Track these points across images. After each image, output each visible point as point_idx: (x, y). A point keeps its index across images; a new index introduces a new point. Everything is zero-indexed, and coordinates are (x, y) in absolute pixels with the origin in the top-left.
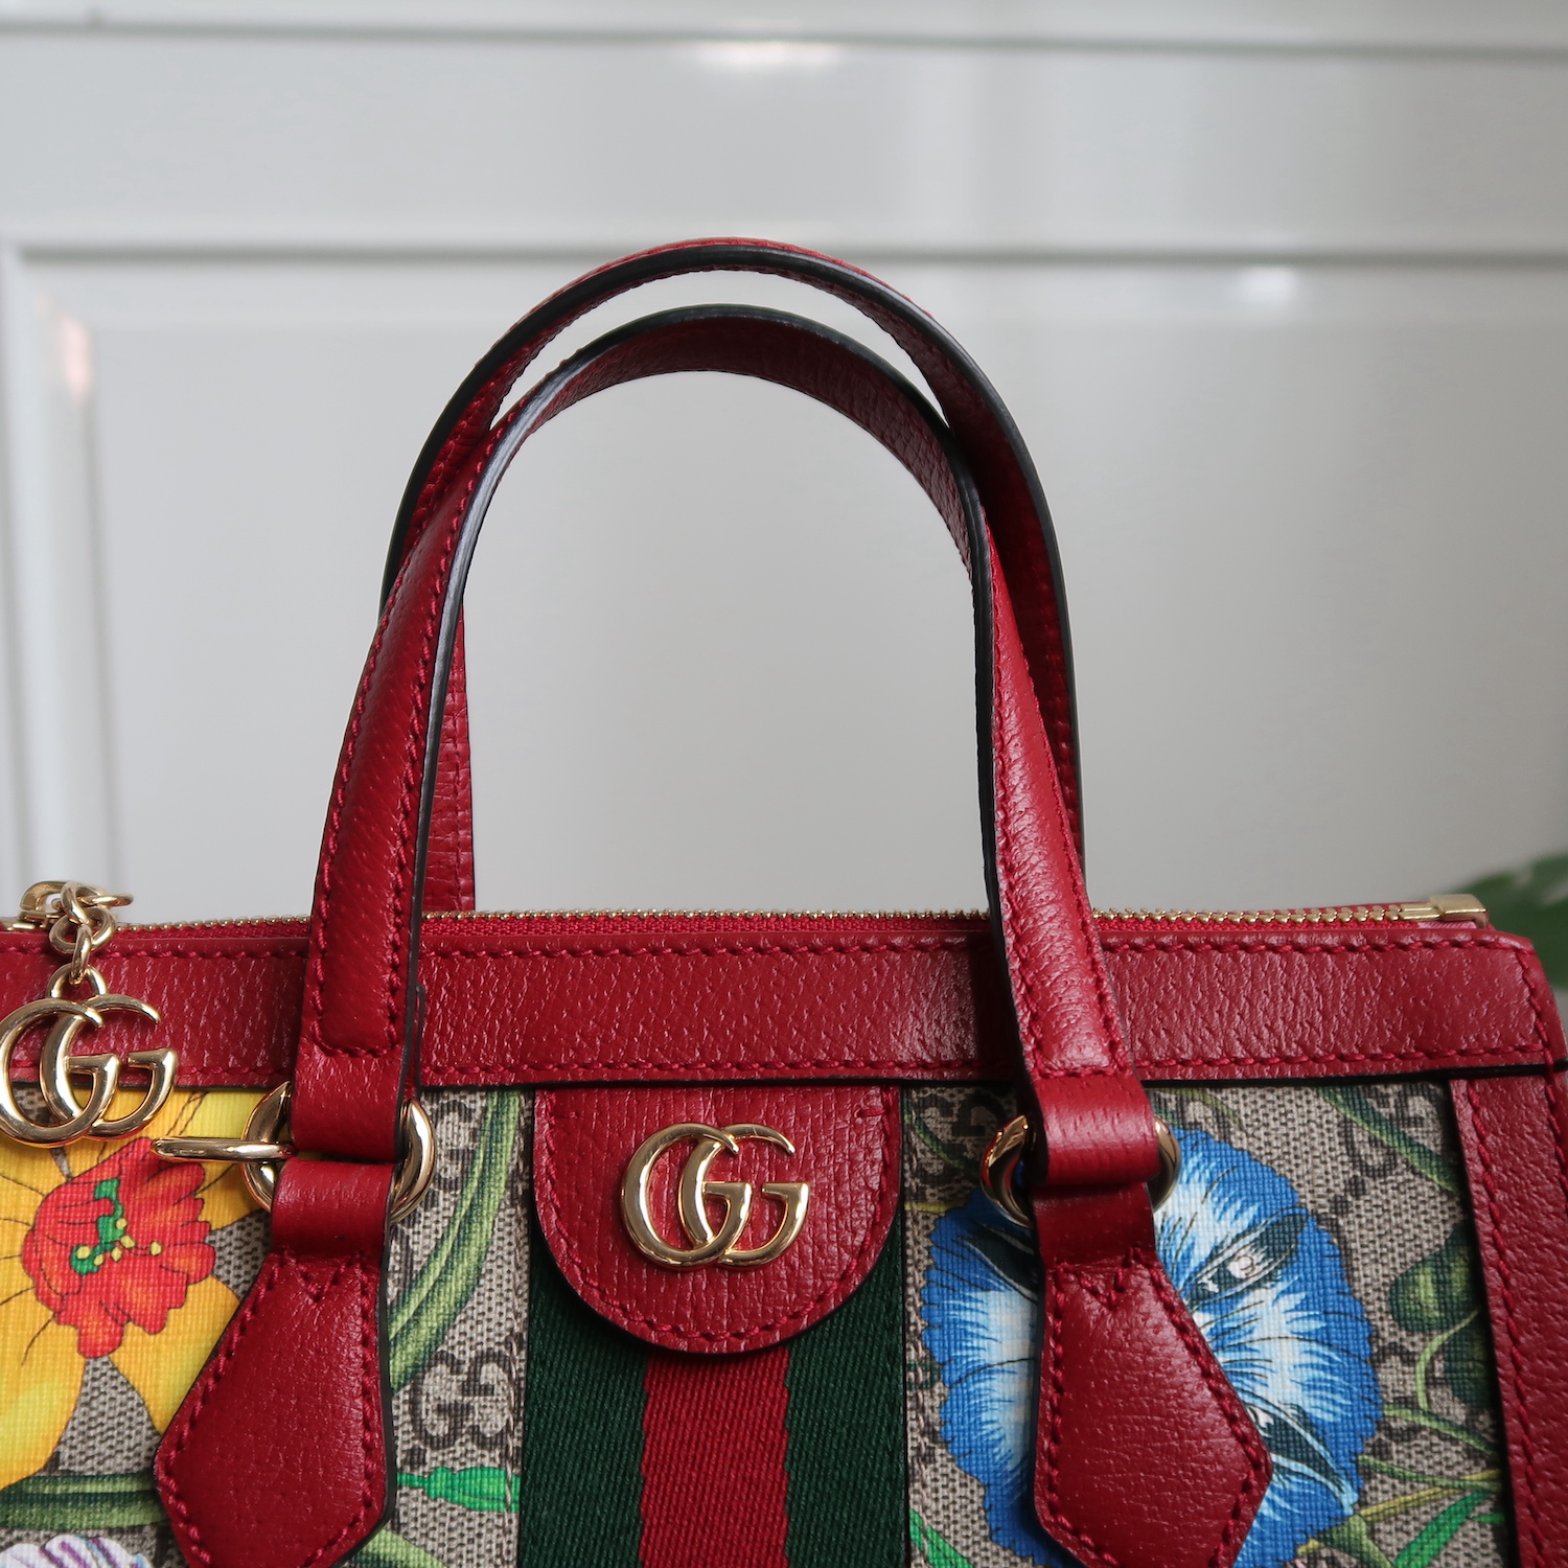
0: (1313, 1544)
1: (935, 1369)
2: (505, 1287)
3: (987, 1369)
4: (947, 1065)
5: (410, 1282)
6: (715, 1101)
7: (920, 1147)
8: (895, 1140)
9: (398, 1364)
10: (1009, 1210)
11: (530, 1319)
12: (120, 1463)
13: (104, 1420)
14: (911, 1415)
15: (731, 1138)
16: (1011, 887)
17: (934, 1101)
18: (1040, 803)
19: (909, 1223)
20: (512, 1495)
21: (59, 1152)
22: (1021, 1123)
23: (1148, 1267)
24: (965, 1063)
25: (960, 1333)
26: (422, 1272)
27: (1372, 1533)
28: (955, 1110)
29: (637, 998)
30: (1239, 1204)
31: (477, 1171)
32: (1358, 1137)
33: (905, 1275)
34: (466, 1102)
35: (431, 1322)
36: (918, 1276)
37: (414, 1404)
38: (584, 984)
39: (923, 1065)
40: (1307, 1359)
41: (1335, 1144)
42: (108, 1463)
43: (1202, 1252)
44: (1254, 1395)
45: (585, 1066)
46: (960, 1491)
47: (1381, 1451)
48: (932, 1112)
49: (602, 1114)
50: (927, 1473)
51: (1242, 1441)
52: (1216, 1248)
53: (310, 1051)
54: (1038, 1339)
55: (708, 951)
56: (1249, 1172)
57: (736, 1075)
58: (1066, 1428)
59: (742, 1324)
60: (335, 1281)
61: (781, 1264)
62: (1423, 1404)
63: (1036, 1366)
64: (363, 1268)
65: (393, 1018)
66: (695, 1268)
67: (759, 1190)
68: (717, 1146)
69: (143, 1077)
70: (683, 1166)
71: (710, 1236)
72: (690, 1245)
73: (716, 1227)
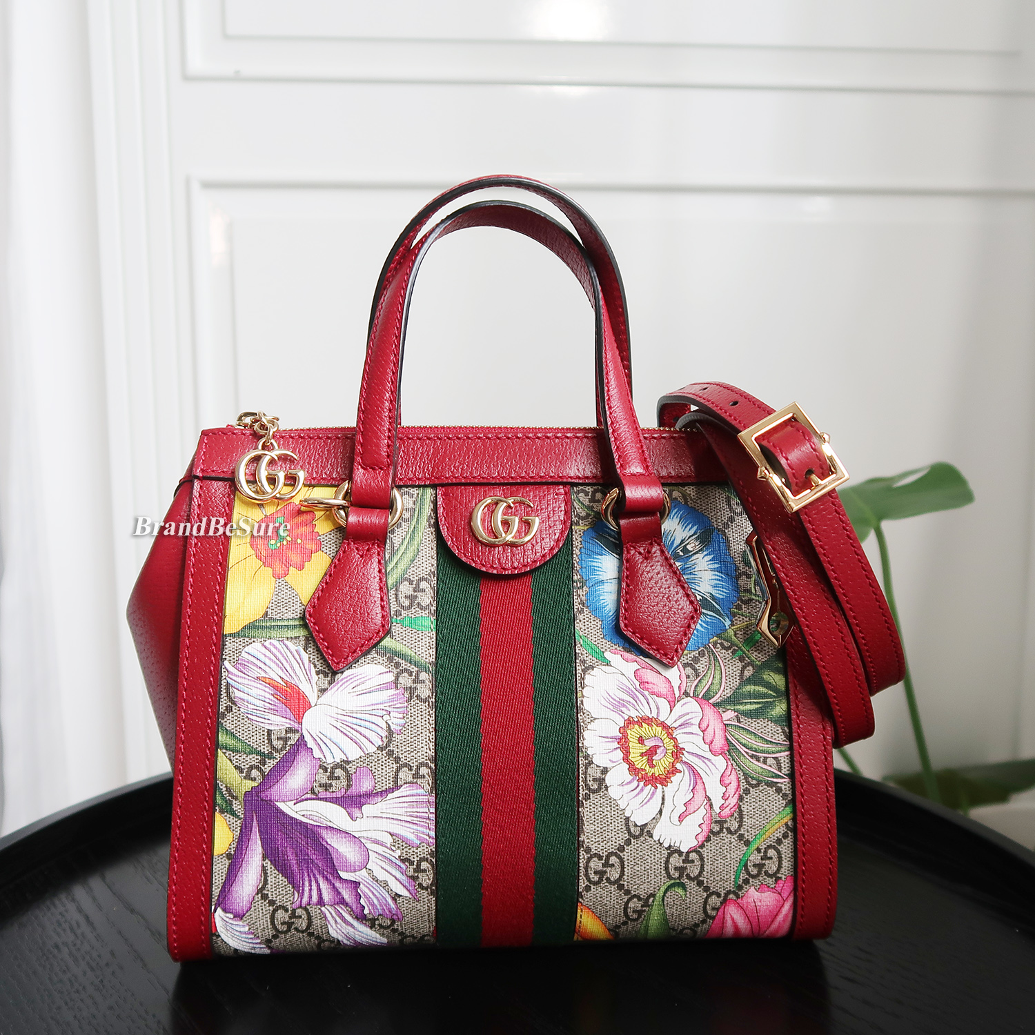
0: (715, 638)
1: (583, 583)
2: (428, 555)
3: (602, 582)
4: (587, 478)
5: (393, 554)
6: (503, 490)
7: (577, 507)
8: (568, 502)
9: (390, 582)
10: (612, 525)
11: (437, 566)
12: (290, 615)
13: (283, 600)
14: (575, 597)
15: (510, 502)
16: (611, 413)
17: (583, 491)
18: (619, 386)
19: (574, 533)
20: (433, 626)
21: (260, 505)
22: (616, 491)
23: (659, 545)
24: (594, 477)
25: (592, 570)
26: (397, 550)
27: (735, 635)
28: (590, 494)
29: (474, 454)
30: (690, 525)
31: (416, 515)
32: (732, 502)
33: (572, 551)
34: (411, 491)
35: (401, 567)
36: (577, 551)
37: (396, 595)
38: (454, 449)
39: (579, 478)
40: (714, 577)
41: (724, 505)
42: (286, 615)
43: (677, 542)
44: (695, 589)
45: (456, 478)
46: (593, 623)
47: (739, 607)
48: (581, 494)
49: (462, 494)
50: (581, 617)
51: (691, 602)
52: (682, 541)
53: (358, 469)
54: (620, 571)
55: (499, 438)
56: (694, 515)
57: (511, 481)
58: (631, 598)
59: (516, 564)
60: (368, 550)
61: (529, 544)
62: (753, 592)
63: (620, 580)
64: (378, 546)
65: (388, 456)
66: (498, 546)
67: (521, 519)
68: (505, 504)
69: (292, 480)
70: (493, 512)
71: (504, 535)
72: (497, 538)
73: (506, 532)
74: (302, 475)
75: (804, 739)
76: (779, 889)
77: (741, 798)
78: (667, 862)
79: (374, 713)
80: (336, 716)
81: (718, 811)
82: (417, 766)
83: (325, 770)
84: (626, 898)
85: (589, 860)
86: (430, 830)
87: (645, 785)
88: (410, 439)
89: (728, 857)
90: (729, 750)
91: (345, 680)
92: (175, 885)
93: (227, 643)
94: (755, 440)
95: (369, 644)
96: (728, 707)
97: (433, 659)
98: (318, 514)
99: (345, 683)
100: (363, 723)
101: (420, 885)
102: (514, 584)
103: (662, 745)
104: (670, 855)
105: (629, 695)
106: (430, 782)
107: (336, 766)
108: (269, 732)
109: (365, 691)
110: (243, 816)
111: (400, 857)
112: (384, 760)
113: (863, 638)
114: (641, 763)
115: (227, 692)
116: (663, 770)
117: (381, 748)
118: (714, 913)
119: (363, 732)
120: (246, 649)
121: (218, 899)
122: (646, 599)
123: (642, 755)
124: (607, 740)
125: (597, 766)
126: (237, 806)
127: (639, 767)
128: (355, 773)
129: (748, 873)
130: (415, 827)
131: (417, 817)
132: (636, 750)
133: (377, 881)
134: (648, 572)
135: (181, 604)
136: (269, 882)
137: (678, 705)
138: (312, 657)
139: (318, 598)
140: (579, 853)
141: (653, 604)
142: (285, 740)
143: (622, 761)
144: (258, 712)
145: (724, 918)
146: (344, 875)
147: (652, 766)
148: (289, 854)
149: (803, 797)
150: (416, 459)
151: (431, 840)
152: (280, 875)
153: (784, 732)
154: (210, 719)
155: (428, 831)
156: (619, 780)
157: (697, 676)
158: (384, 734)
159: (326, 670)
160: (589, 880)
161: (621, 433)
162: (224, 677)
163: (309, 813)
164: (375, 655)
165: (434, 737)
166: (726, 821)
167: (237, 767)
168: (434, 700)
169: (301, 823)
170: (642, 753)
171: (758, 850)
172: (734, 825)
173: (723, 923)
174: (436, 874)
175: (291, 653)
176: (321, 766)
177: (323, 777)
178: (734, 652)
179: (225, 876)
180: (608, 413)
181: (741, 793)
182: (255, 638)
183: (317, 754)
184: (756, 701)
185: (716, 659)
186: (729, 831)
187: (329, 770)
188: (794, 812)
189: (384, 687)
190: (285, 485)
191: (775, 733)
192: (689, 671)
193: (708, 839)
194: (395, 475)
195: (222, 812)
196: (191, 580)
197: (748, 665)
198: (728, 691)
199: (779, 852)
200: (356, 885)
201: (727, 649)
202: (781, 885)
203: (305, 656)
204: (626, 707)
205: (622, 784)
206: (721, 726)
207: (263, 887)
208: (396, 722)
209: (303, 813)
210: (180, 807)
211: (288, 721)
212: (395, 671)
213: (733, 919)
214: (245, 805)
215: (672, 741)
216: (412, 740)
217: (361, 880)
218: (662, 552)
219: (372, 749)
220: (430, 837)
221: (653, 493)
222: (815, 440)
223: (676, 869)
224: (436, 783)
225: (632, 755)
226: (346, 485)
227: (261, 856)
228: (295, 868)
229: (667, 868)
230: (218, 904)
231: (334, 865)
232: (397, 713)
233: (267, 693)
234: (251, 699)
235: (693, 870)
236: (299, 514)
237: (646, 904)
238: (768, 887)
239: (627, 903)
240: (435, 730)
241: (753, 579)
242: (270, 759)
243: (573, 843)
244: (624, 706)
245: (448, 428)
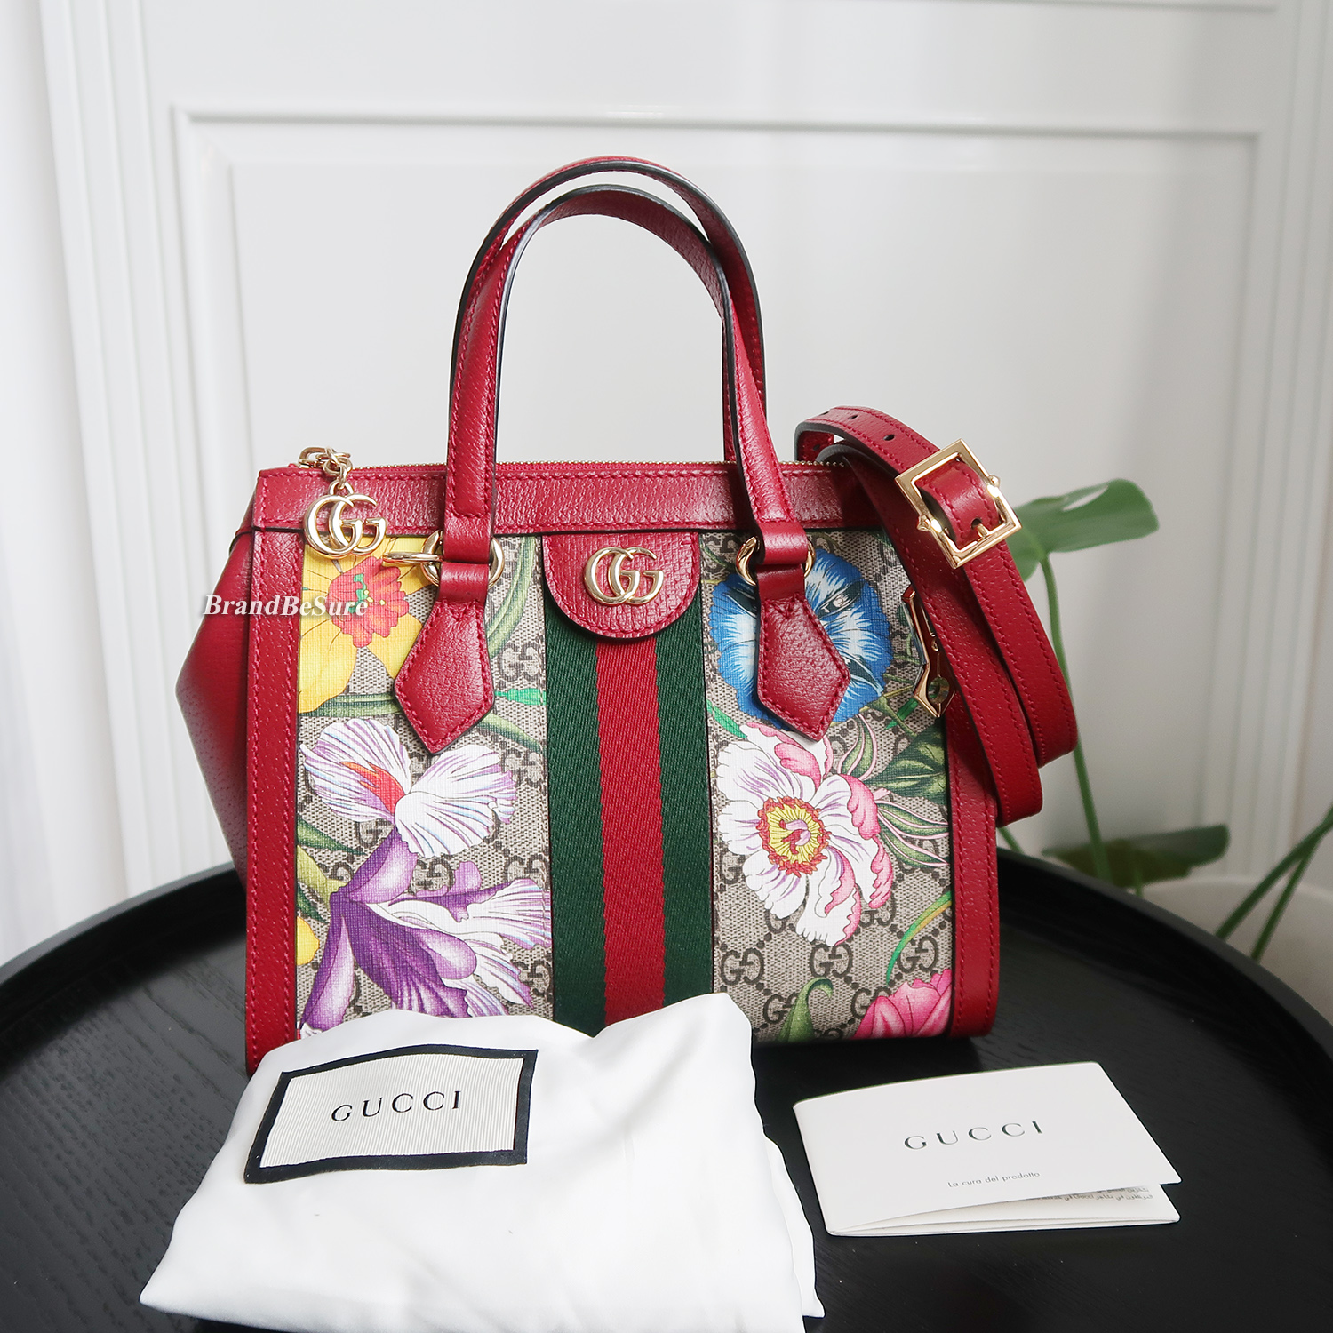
0: (866, 708)
1: (715, 646)
2: (534, 617)
3: (737, 645)
4: (718, 523)
5: (493, 617)
6: (620, 539)
7: (706, 557)
8: (697, 554)
9: (492, 648)
11: (546, 629)
12: (375, 690)
13: (367, 672)
14: (706, 663)
15: (629, 553)
16: (745, 447)
17: (712, 539)
19: (703, 588)
20: (543, 699)
21: (335, 561)
22: (753, 541)
23: (802, 601)
24: (726, 523)
25: (725, 631)
26: (498, 611)
27: (888, 703)
28: (721, 542)
29: (585, 497)
30: (837, 578)
31: (519, 569)
32: (885, 550)
33: (702, 609)
34: (511, 541)
35: (504, 631)
36: (708, 609)
37: (499, 664)
38: (561, 490)
39: (708, 523)
40: (864, 638)
41: (876, 553)
42: (371, 689)
43: (822, 597)
44: (843, 652)
45: (564, 525)
46: (727, 692)
47: (892, 672)
48: (711, 543)
49: (572, 544)
50: (713, 685)
51: (839, 667)
52: (828, 596)
53: (450, 517)
54: (757, 631)
55: (613, 477)
56: (842, 565)
57: (629, 528)
58: (770, 664)
59: (637, 627)
60: (465, 612)
61: (653, 602)
62: (909, 653)
63: (757, 642)
64: (476, 608)
65: (486, 501)
66: (616, 606)
67: (642, 573)
68: (623, 556)
69: (371, 531)
70: (609, 565)
71: (623, 592)
72: (615, 596)
73: (625, 589)
74: (382, 525)
75: (964, 819)
76: (935, 984)
77: (894, 886)
78: (812, 957)
79: (478, 799)
80: (433, 804)
81: (868, 900)
82: (529, 859)
83: (424, 866)
84: (766, 998)
85: (725, 957)
86: (545, 929)
87: (787, 874)
88: (508, 478)
89: (879, 950)
90: (881, 833)
91: (443, 763)
92: (254, 1000)
93: (302, 723)
94: (915, 483)
95: (470, 720)
96: (880, 785)
97: (543, 737)
98: (403, 570)
99: (443, 766)
100: (465, 812)
101: (536, 991)
102: (636, 649)
103: (805, 828)
104: (815, 950)
105: (769, 773)
106: (545, 877)
107: (436, 861)
108: (357, 824)
109: (466, 776)
110: (329, 921)
111: (512, 960)
112: (490, 853)
113: (1032, 706)
114: (783, 849)
115: (305, 780)
116: (807, 856)
117: (486, 840)
118: (863, 1012)
119: (465, 822)
120: (326, 730)
121: (304, 1014)
122: (788, 664)
123: (784, 840)
124: (744, 824)
125: (734, 854)
126: (323, 910)
127: (780, 853)
128: (458, 868)
129: (901, 967)
130: (528, 927)
131: (530, 916)
132: (776, 835)
133: (486, 988)
134: (790, 633)
135: (246, 679)
136: (362, 993)
137: (824, 784)
138: (404, 738)
139: (409, 670)
140: (714, 950)
141: (795, 670)
142: (376, 833)
143: (761, 848)
144: (343, 802)
145: (874, 1016)
146: (448, 983)
147: (795, 852)
148: (385, 961)
149: (962, 883)
150: (516, 503)
151: (547, 941)
152: (376, 985)
153: (942, 811)
154: (287, 811)
155: (543, 931)
156: (757, 868)
157: (846, 750)
158: (490, 823)
159: (421, 752)
160: (725, 980)
161: (757, 471)
162: (301, 763)
163: (406, 915)
164: (477, 734)
165: (547, 826)
166: (877, 912)
167: (320, 866)
168: (546, 784)
169: (398, 926)
170: (784, 838)
171: (913, 942)
172: (886, 916)
173: (873, 1023)
174: (554, 978)
175: (379, 733)
176: (418, 862)
177: (421, 875)
178: (887, 723)
179: (310, 988)
180: (742, 447)
181: (894, 880)
182: (335, 716)
183: (413, 848)
184: (911, 777)
185: (866, 731)
186: (880, 922)
187: (428, 866)
188: (953, 899)
189: (488, 770)
190: (364, 536)
191: (932, 813)
192: (836, 745)
193: (857, 931)
194: (493, 523)
195: (305, 916)
196: (258, 651)
197: (902, 737)
198: (880, 767)
199: (935, 944)
200: (463, 992)
201: (879, 719)
202: (937, 979)
203: (395, 737)
204: (766, 787)
205: (761, 874)
206: (872, 806)
207: (356, 999)
208: (503, 810)
209: (399, 915)
210: (256, 912)
211: (378, 812)
212: (501, 752)
213: (884, 1018)
214: (332, 908)
215: (817, 824)
216: (523, 830)
217: (468, 988)
218: (806, 610)
219: (477, 841)
220: (545, 938)
221: (796, 541)
222: (982, 484)
223: (821, 965)
224: (551, 877)
225: (772, 841)
226: (436, 536)
227: (352, 964)
228: (392, 976)
229: (811, 965)
230: (304, 1020)
231: (437, 973)
232: (504, 800)
233: (352, 780)
234: (333, 788)
235: (840, 966)
236: (380, 570)
237: (788, 1004)
238: (923, 982)
239: (767, 1004)
240: (549, 818)
241: (908, 639)
242: (358, 855)
243: (707, 940)
244: (763, 786)
245: (552, 464)
